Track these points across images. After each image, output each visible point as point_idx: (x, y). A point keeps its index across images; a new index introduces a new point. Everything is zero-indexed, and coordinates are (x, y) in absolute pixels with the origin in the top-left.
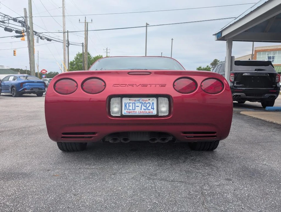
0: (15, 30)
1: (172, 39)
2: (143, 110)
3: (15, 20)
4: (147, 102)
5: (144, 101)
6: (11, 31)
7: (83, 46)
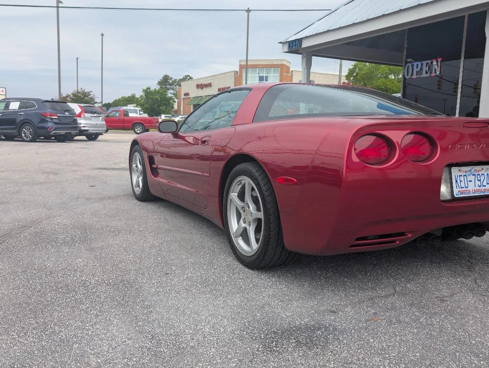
1: (102, 35)
2: (477, 188)
4: (480, 173)
5: (476, 171)
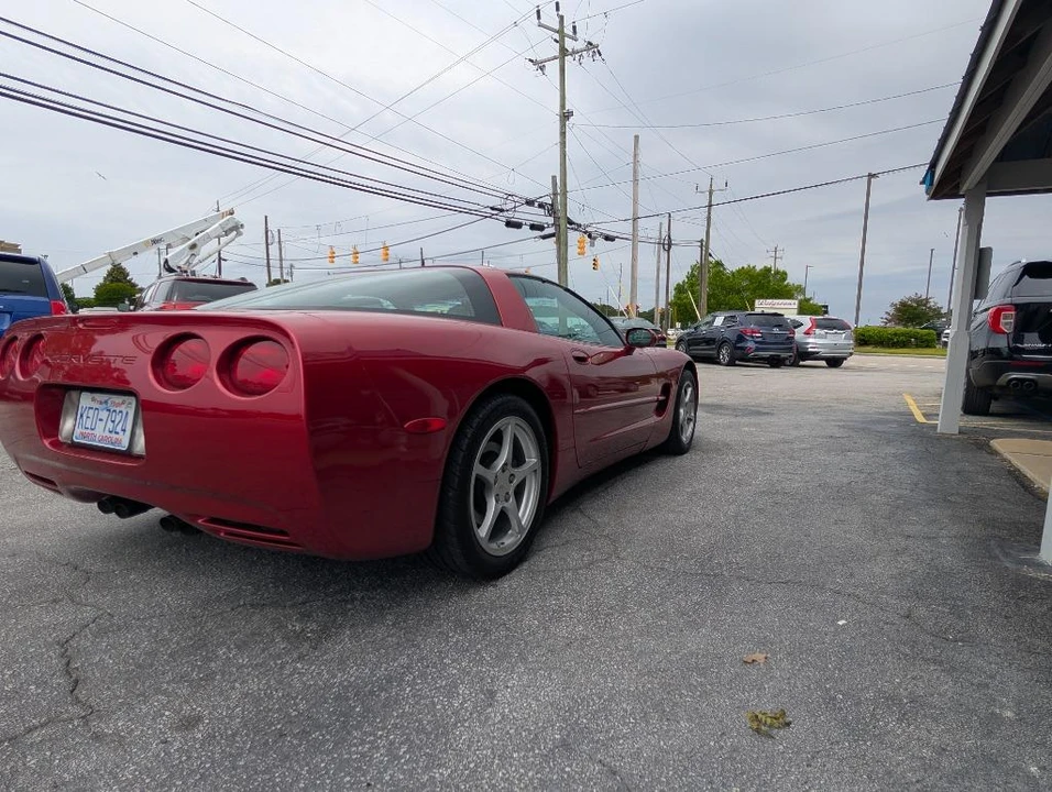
0: (528, 223)
2: (107, 434)
3: (530, 203)
6: (518, 226)
7: (701, 246)
